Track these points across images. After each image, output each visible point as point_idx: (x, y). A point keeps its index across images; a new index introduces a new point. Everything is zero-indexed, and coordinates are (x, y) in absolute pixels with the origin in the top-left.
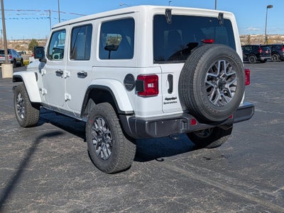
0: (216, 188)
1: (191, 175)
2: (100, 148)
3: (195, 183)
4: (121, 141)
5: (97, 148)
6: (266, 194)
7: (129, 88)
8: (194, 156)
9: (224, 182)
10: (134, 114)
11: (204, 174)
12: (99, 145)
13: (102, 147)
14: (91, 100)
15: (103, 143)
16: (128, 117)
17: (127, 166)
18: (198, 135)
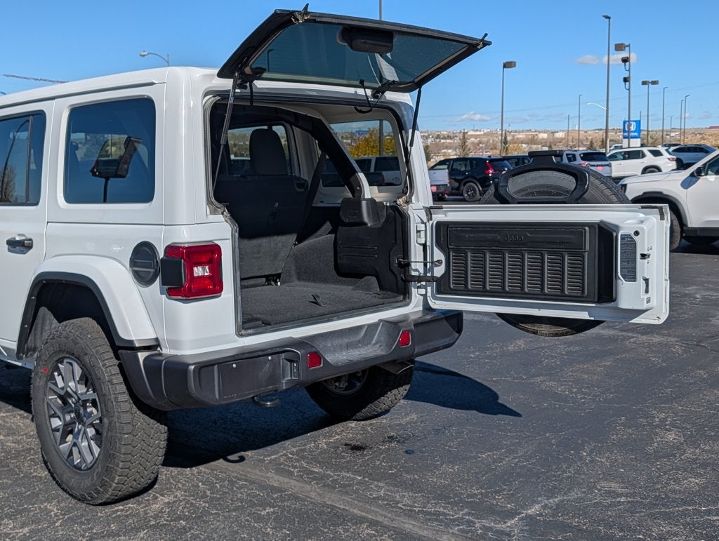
0: (373, 524)
1: (313, 492)
2: (70, 437)
3: (321, 513)
4: (126, 418)
5: (63, 440)
6: (490, 529)
7: (143, 279)
8: (323, 443)
9: (391, 504)
10: (158, 345)
11: (345, 488)
12: (68, 430)
13: (76, 437)
14: (43, 310)
15: (78, 427)
16: (142, 356)
17: (144, 482)
18: (332, 388)
